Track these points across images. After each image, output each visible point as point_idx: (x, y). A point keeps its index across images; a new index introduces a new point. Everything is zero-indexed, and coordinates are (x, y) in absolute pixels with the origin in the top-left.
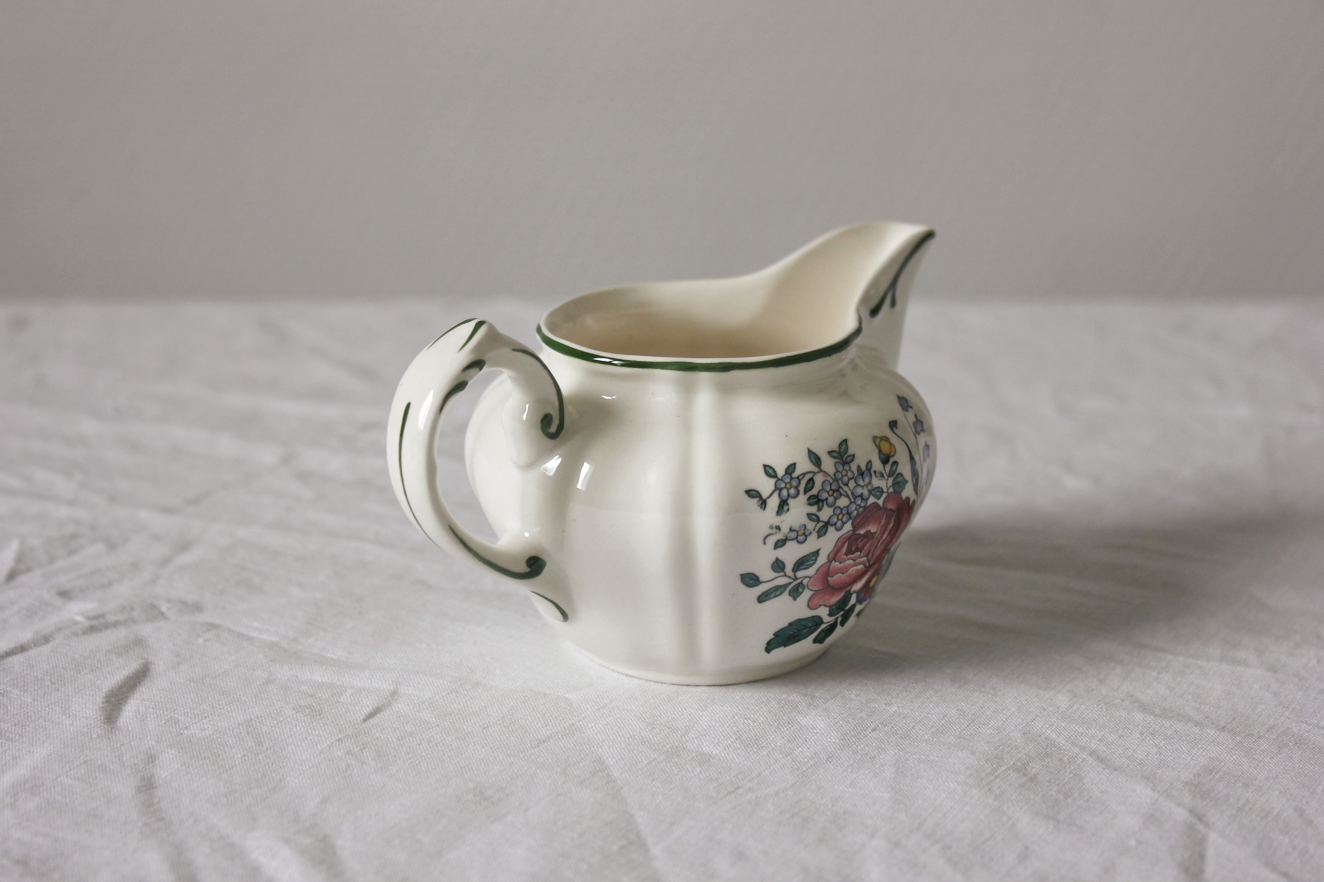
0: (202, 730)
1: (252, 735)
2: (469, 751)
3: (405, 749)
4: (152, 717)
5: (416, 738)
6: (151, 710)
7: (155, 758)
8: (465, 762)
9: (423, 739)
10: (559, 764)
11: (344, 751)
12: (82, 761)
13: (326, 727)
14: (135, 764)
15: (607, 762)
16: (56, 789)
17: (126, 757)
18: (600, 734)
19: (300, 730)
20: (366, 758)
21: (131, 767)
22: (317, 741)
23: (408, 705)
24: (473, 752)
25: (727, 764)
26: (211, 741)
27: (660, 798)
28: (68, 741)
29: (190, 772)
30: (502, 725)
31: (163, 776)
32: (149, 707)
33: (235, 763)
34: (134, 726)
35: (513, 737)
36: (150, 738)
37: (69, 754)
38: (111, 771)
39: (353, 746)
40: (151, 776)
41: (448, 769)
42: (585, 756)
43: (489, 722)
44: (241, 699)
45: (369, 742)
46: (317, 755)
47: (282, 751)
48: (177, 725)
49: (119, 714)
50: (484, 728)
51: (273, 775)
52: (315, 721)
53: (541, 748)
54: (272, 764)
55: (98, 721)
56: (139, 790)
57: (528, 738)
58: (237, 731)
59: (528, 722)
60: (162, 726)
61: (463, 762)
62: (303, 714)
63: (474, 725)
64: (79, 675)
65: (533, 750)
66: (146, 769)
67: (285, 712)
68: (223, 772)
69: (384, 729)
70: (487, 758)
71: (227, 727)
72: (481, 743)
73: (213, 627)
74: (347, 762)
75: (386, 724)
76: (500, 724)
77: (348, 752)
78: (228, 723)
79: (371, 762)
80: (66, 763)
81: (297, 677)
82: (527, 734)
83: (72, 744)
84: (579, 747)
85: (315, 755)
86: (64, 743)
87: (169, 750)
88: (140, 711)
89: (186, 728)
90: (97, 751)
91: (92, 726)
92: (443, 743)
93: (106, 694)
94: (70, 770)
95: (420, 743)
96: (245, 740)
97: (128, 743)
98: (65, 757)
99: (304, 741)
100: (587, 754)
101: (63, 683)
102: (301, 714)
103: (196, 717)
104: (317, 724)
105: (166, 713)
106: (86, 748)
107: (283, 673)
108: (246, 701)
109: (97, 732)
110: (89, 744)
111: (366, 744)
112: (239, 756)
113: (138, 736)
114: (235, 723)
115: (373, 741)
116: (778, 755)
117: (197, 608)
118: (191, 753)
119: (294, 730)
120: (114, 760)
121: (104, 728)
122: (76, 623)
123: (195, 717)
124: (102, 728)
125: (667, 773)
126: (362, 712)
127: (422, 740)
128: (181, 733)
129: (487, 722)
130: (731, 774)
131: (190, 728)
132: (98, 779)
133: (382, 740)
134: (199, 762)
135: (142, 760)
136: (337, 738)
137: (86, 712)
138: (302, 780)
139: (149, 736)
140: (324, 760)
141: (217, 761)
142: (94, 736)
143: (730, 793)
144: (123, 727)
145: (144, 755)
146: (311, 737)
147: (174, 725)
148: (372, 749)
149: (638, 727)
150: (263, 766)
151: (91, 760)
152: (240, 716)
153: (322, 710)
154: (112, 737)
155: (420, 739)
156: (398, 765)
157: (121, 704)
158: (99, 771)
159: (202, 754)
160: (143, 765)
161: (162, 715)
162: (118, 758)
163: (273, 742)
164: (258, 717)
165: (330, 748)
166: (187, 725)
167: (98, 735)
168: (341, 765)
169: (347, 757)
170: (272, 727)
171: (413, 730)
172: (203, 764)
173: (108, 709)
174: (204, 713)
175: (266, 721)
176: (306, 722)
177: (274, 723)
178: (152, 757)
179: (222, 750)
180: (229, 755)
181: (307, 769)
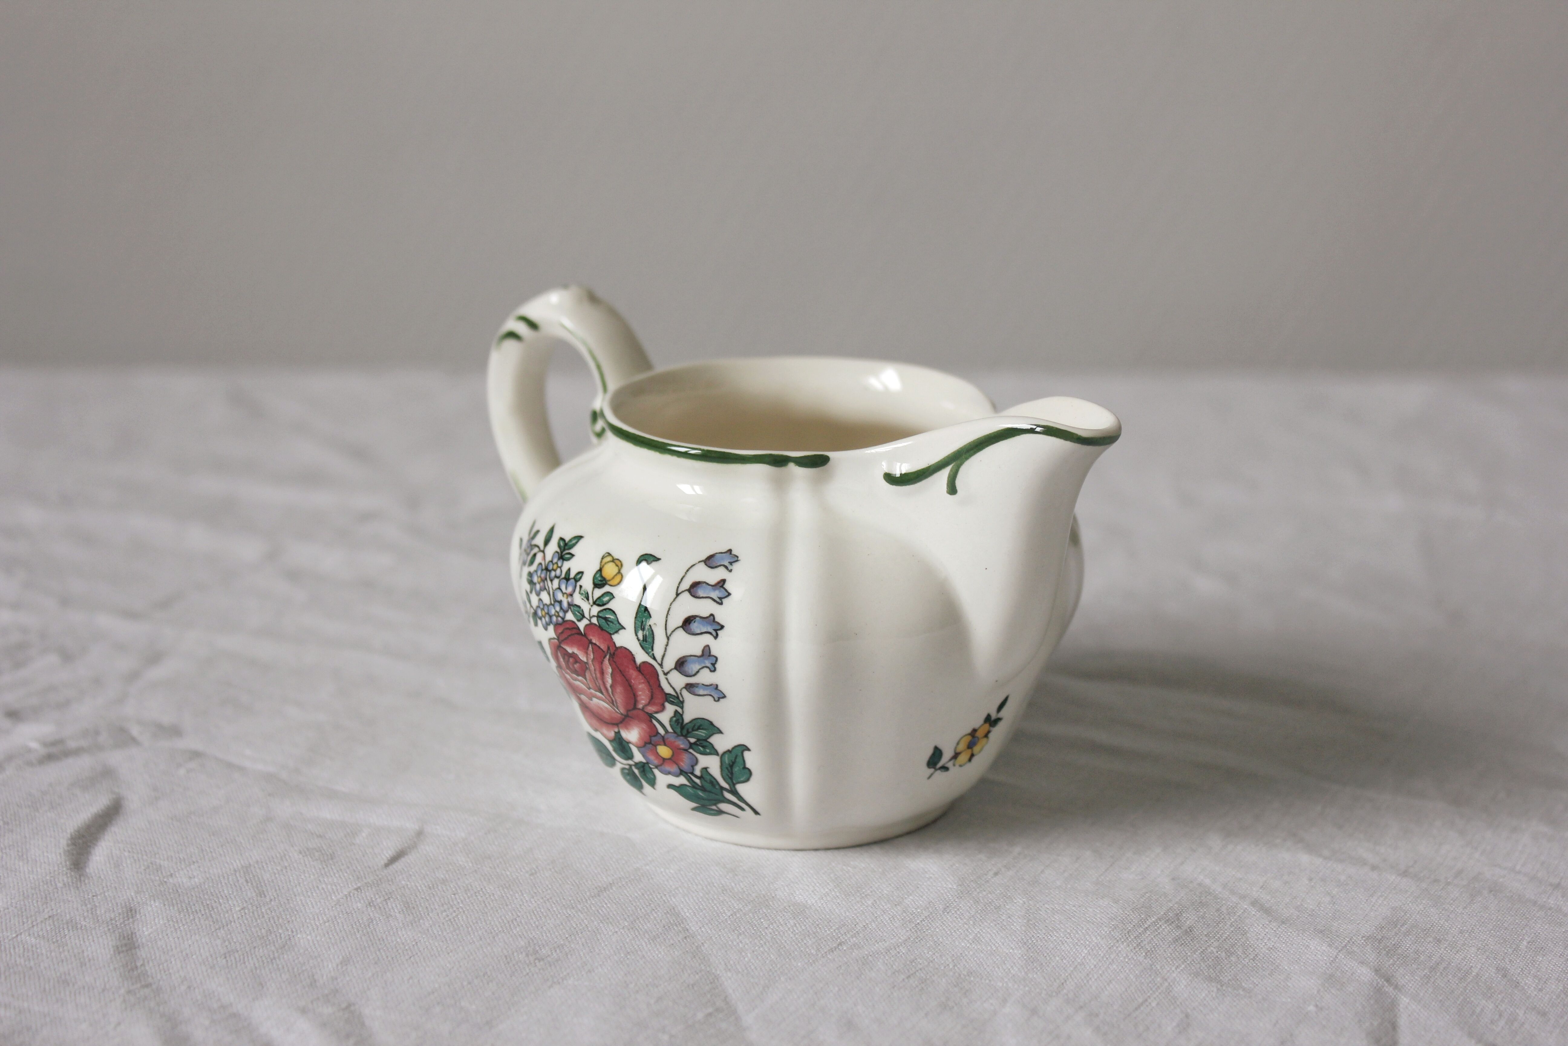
0: (191, 878)
1: (252, 884)
2: (515, 901)
3: (437, 899)
4: (129, 862)
5: (450, 887)
6: (126, 854)
7: (136, 912)
8: (512, 914)
9: (459, 887)
10: (626, 916)
11: (364, 901)
12: (46, 916)
13: (341, 873)
14: (111, 920)
15: (683, 914)
16: (17, 950)
17: (101, 911)
18: (672, 880)
19: (310, 877)
20: (392, 911)
21: (107, 923)
22: (331, 890)
23: (438, 847)
24: (521, 903)
25: (825, 916)
26: (202, 891)
27: (749, 955)
28: (27, 891)
29: (179, 927)
30: (553, 870)
31: (146, 933)
32: (124, 850)
33: (233, 917)
34: (108, 873)
35: (568, 884)
36: (129, 888)
37: (29, 906)
38: (83, 928)
39: (375, 897)
40: (132, 933)
41: (492, 923)
42: (655, 907)
43: (537, 867)
44: (235, 840)
45: (394, 891)
46: (332, 907)
47: (289, 903)
48: (159, 872)
49: (88, 859)
50: (532, 874)
51: (281, 931)
52: (327, 866)
53: (602, 897)
54: (279, 918)
55: (63, 867)
56: (118, 950)
57: (585, 885)
58: (233, 879)
59: (583, 866)
60: (141, 873)
61: (510, 915)
62: (311, 858)
63: (519, 871)
64: (37, 814)
65: (593, 899)
66: (125, 925)
67: (290, 856)
68: (219, 928)
69: (410, 875)
70: (538, 910)
71: (221, 873)
72: (529, 891)
73: (196, 755)
74: (370, 915)
75: (413, 870)
76: (550, 869)
77: (370, 903)
78: (221, 869)
79: (398, 915)
80: (27, 918)
81: (301, 814)
82: (584, 881)
83: (33, 894)
84: (648, 895)
85: (330, 908)
86: (24, 894)
87: (152, 902)
88: (114, 854)
89: (171, 875)
90: (65, 904)
91: (56, 873)
92: (483, 892)
93: (71, 835)
94: (33, 926)
95: (455, 892)
96: (243, 889)
97: (101, 894)
98: (26, 910)
99: (315, 891)
100: (658, 904)
101: (18, 823)
102: (310, 859)
103: (183, 863)
104: (329, 871)
105: (145, 857)
106: (51, 900)
107: (284, 809)
108: (241, 843)
109: (63, 880)
110: (54, 895)
111: (390, 893)
112: (238, 909)
113: (112, 885)
114: (230, 870)
115: (399, 890)
116: (886, 905)
117: (175, 731)
118: (179, 905)
119: (303, 877)
120: (86, 914)
121: (71, 876)
122: (29, 750)
123: (180, 863)
124: (69, 875)
125: (755, 925)
126: (383, 856)
127: (457, 888)
128: (165, 882)
129: (534, 867)
130: (831, 927)
131: (175, 875)
132: (67, 937)
133: (409, 889)
134: (190, 917)
135: (120, 914)
136: (355, 887)
137: (48, 857)
138: (316, 937)
139: (126, 885)
140: (340, 913)
141: (211, 914)
142: (60, 885)
143: (832, 950)
144: (93, 875)
145: (122, 908)
146: (324, 886)
147: (155, 871)
148: (398, 900)
149: (716, 873)
150: (268, 921)
151: (57, 915)
152: (235, 862)
153: (334, 853)
154: (81, 886)
155: (455, 887)
156: (431, 918)
157: (90, 847)
158: (68, 928)
159: (193, 907)
160: (122, 920)
161: (141, 860)
162: (90, 912)
163: (278, 892)
164: (257, 862)
165: (347, 898)
166: (172, 872)
167: (64, 884)
168: (362, 919)
169: (369, 909)
170: (275, 874)
171: (445, 877)
172: (194, 919)
173: (75, 852)
174: (192, 857)
175: (268, 867)
176: (317, 868)
177: (277, 869)
178: (131, 910)
179: (216, 902)
180: (225, 907)
181: (321, 924)
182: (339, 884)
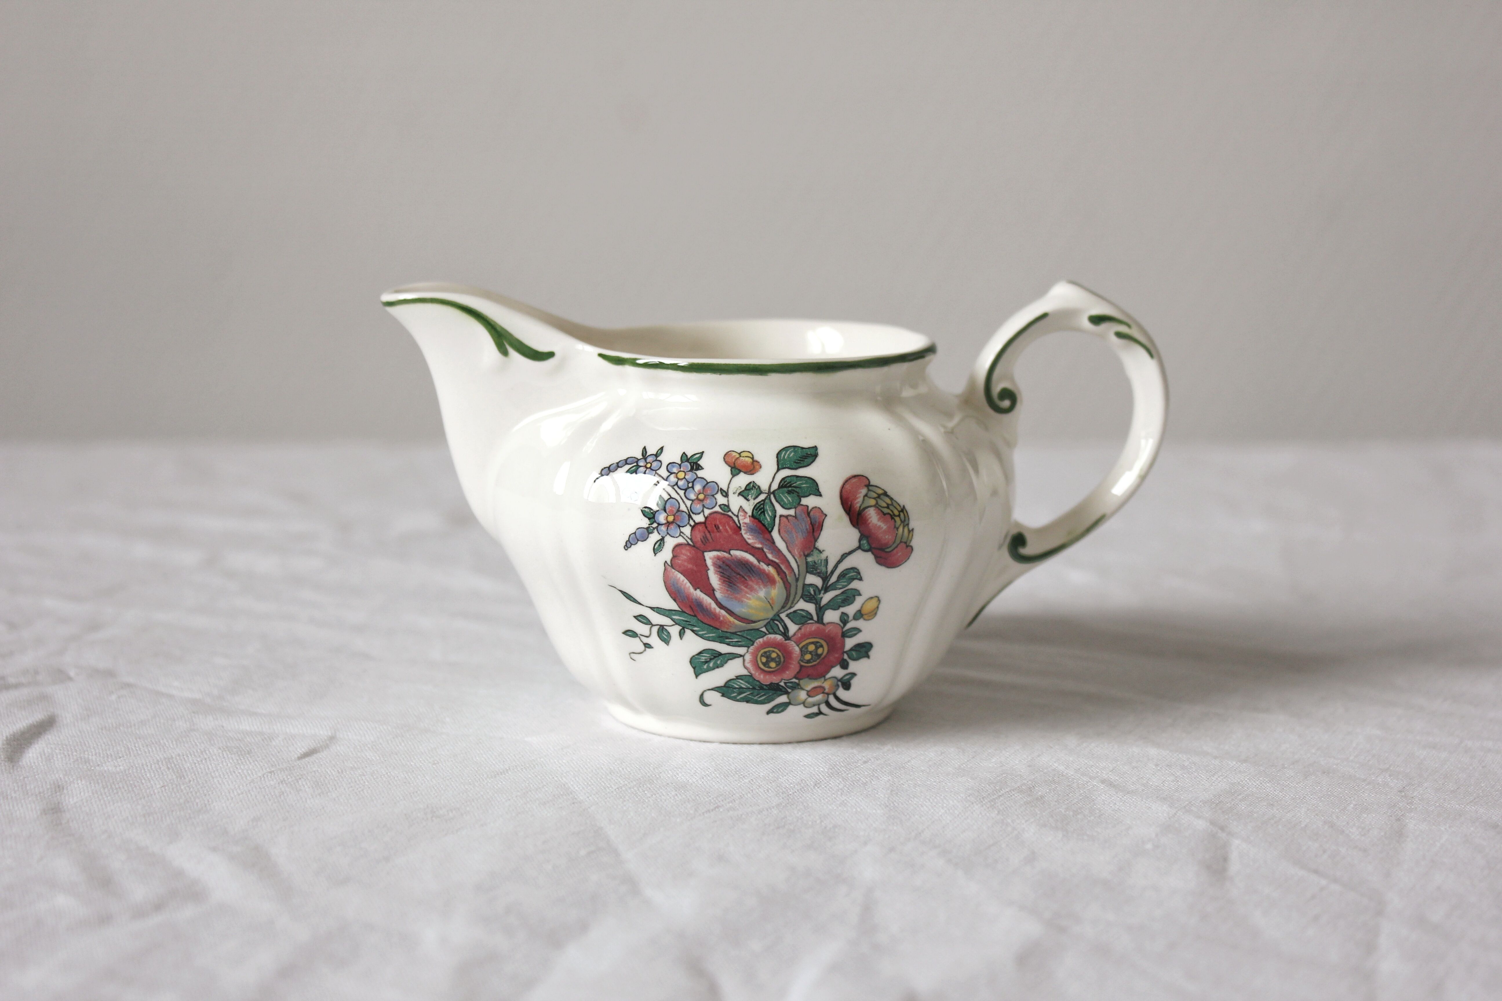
0: (117, 766)
1: (173, 770)
2: (417, 781)
3: (344, 780)
4: (59, 757)
5: (357, 772)
6: (57, 752)
7: (63, 788)
10: (519, 790)
11: (277, 780)
13: (256, 763)
14: (40, 793)
15: (572, 788)
17: (31, 787)
18: (563, 767)
19: (227, 765)
20: (302, 787)
21: (36, 795)
22: (246, 774)
23: (349, 747)
24: (422, 782)
25: (705, 789)
26: (126, 775)
27: (632, 814)
29: (103, 798)
30: (454, 761)
31: (72, 802)
32: (56, 750)
33: (154, 791)
34: (39, 764)
35: (467, 770)
36: (58, 774)
38: (14, 798)
39: (287, 777)
40: (59, 803)
41: (395, 793)
42: (547, 784)
43: (439, 760)
44: (160, 742)
45: (304, 774)
46: (247, 785)
47: (206, 783)
48: (87, 763)
49: (22, 754)
50: (435, 764)
51: (197, 801)
52: (243, 760)
53: (498, 778)
54: (196, 793)
56: (45, 813)
57: (483, 771)
58: (155, 767)
59: (482, 760)
60: (70, 764)
61: (413, 788)
62: (230, 753)
63: (422, 762)
65: (490, 779)
66: (53, 797)
67: (210, 751)
68: (141, 799)
69: (321, 765)
70: (438, 786)
71: (145, 763)
72: (431, 774)
73: (127, 686)
74: (281, 790)
75: (324, 762)
76: (451, 760)
77: (282, 782)
79: (307, 790)
81: (223, 727)
82: (483, 769)
84: (541, 777)
85: (245, 785)
87: (79, 781)
88: (46, 752)
89: (98, 765)
92: (387, 776)
93: (7, 737)
95: (362, 775)
96: (164, 773)
97: (32, 776)
99: (231, 775)
100: (550, 782)
102: (228, 753)
103: (109, 757)
104: (246, 761)
105: (75, 753)
107: (207, 723)
108: (165, 744)
111: (301, 775)
112: (158, 786)
113: (43, 772)
114: (154, 760)
115: (310, 774)
117: (110, 673)
118: (104, 784)
119: (221, 765)
120: (16, 789)
121: (5, 765)
123: (107, 757)
124: (2, 765)
125: (639, 795)
126: (297, 753)
127: (364, 773)
128: (93, 769)
129: (437, 759)
130: (710, 797)
131: (102, 765)
133: (319, 773)
134: (113, 791)
135: (48, 789)
136: (269, 772)
138: (230, 804)
139: (55, 771)
140: (254, 788)
141: (133, 789)
143: (709, 811)
144: (26, 765)
145: (51, 785)
146: (240, 771)
147: (84, 763)
148: (308, 780)
149: (605, 761)
150: (186, 794)
152: (159, 755)
153: (250, 750)
154: (14, 772)
156: (338, 792)
157: (24, 746)
159: (117, 785)
160: (50, 794)
161: (71, 756)
162: (21, 788)
163: (197, 775)
164: (179, 755)
165: (261, 778)
166: (99, 763)
168: (274, 792)
169: (281, 786)
170: (195, 764)
171: (354, 766)
172: (117, 793)
173: (9, 750)
174: (118, 753)
175: (188, 759)
176: (234, 759)
177: (197, 760)
178: (59, 787)
179: (138, 782)
180: (147, 786)
181: (235, 796)
182: (254, 770)
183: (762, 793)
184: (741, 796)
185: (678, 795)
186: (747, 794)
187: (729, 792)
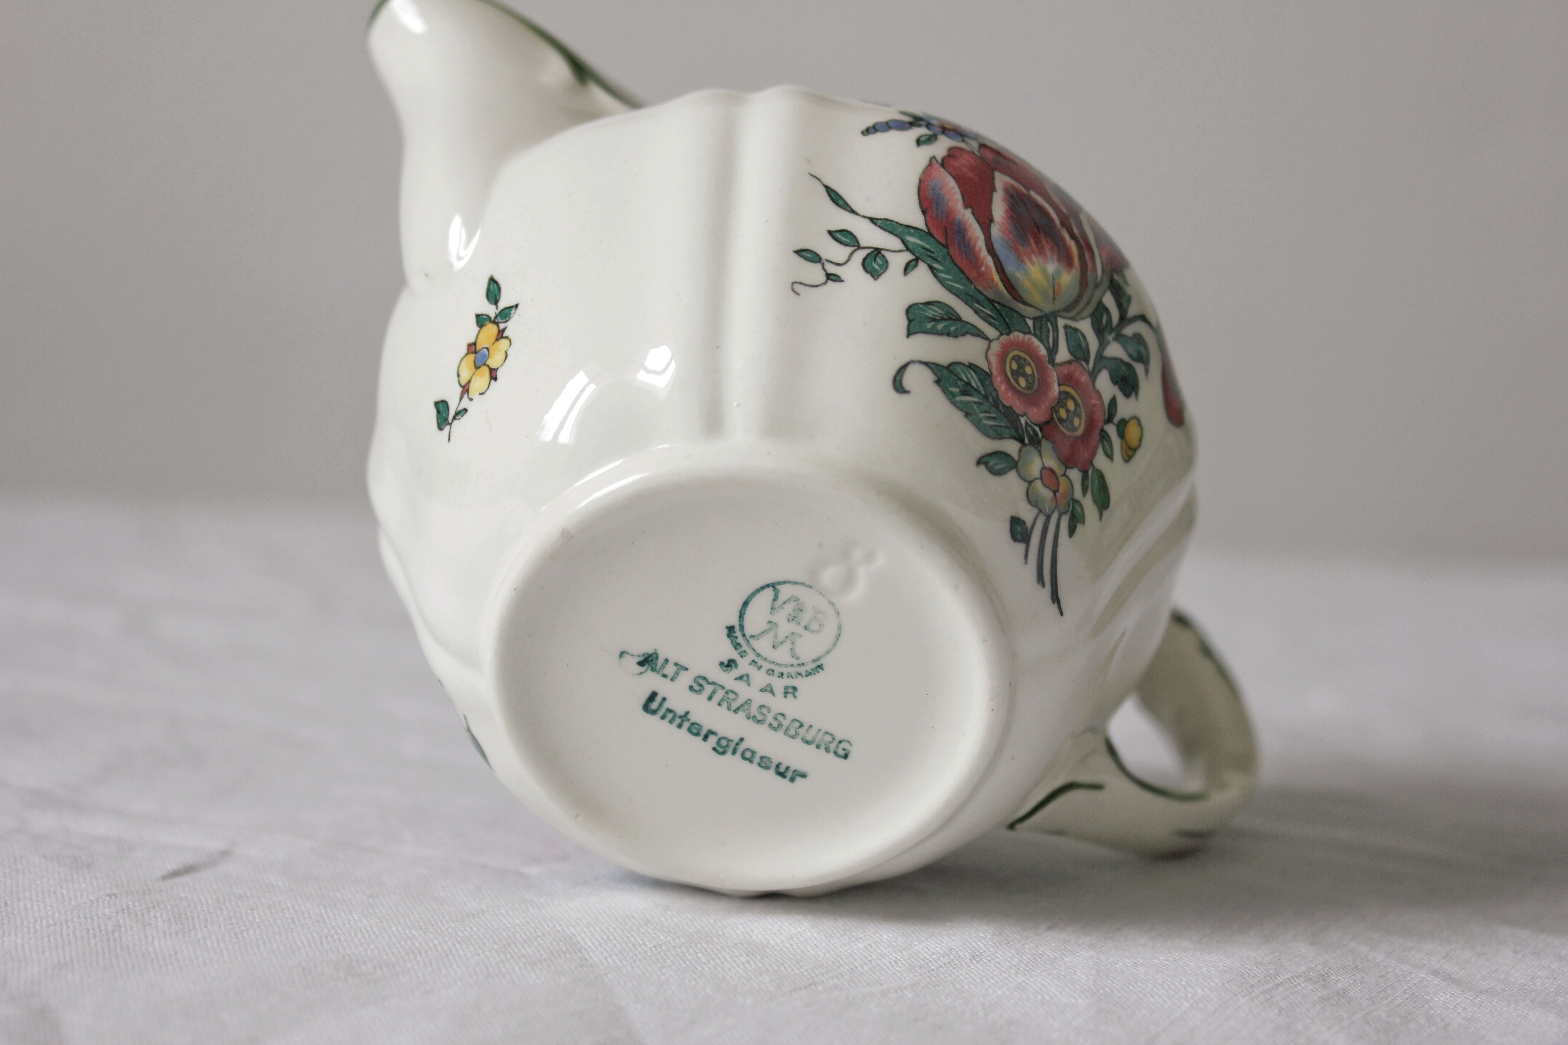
25: (794, 956)
62: (59, 863)
67: (27, 861)
99: (49, 895)
111: (158, 902)
119: (38, 882)
126: (164, 870)
165: (92, 904)
182: (87, 888)
183: (886, 965)
184: (852, 969)
185: (752, 963)
186: (862, 966)
187: (833, 963)
